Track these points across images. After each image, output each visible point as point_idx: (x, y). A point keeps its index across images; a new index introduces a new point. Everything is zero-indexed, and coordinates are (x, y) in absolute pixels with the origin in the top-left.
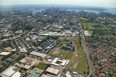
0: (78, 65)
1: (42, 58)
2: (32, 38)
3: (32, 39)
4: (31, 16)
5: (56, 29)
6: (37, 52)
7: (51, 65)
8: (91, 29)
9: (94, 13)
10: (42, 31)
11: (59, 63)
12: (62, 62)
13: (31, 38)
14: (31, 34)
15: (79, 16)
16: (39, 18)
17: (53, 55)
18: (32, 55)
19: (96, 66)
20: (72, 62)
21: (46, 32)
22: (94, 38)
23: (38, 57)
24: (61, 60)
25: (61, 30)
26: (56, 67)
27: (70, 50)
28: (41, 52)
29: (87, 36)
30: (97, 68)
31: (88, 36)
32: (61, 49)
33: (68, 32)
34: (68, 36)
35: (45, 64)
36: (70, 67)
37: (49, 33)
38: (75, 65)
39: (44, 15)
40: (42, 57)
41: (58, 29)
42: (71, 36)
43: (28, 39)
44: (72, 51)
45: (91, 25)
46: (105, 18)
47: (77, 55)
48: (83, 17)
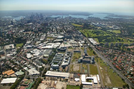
0: (111, 80)
1: (66, 78)
4: (12, 25)
5: (55, 39)
8: (94, 36)
10: (40, 43)
11: (89, 80)
12: (93, 79)
14: (28, 48)
15: (70, 23)
16: (26, 27)
17: (76, 73)
19: (129, 77)
20: (102, 77)
21: (47, 43)
22: (104, 46)
24: (89, 76)
25: (62, 40)
26: (90, 87)
27: (90, 63)
28: (59, 71)
29: (96, 44)
32: (79, 63)
33: (72, 41)
34: (75, 47)
35: (74, 86)
36: (104, 84)
37: (51, 45)
38: (107, 79)
39: (28, 23)
41: (59, 39)
42: (79, 46)
44: (92, 63)
45: (90, 31)
46: (98, 23)
47: (101, 68)
48: (75, 23)
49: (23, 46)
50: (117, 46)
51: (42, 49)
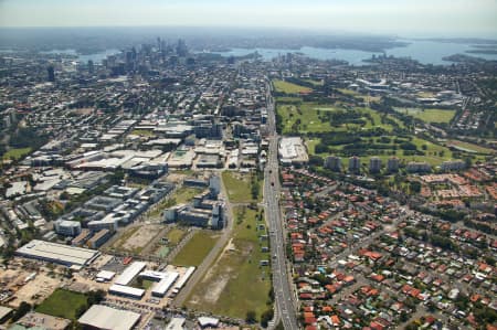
1: (73, 267)
2: (42, 182)
3: (38, 187)
4: (49, 84)
5: (156, 138)
6: (54, 241)
7: (108, 296)
8: (314, 131)
9: (341, 63)
10: (93, 149)
11: (145, 282)
12: (158, 280)
13: (33, 183)
14: (37, 164)
15: (271, 77)
16: (89, 91)
17: (122, 253)
18: (26, 256)
19: (306, 288)
20: (204, 276)
21: (111, 151)
22: (320, 168)
23: (51, 263)
24: (155, 269)
25: (177, 141)
26: (127, 303)
27: (204, 227)
28: (69, 243)
29: (290, 161)
30: (310, 293)
31: (293, 163)
32: (167, 222)
33: (213, 146)
34: (204, 166)
35: (79, 293)
36: (190, 298)
37: (120, 157)
38: (214, 287)
39: (112, 76)
40: (72, 264)
41: (168, 137)
42: (220, 166)
43: (18, 187)
45: (318, 112)
46: (384, 81)
47: (230, 246)
48: (288, 80)
49: (23, 157)
50: (374, 172)
51: (81, 169)
